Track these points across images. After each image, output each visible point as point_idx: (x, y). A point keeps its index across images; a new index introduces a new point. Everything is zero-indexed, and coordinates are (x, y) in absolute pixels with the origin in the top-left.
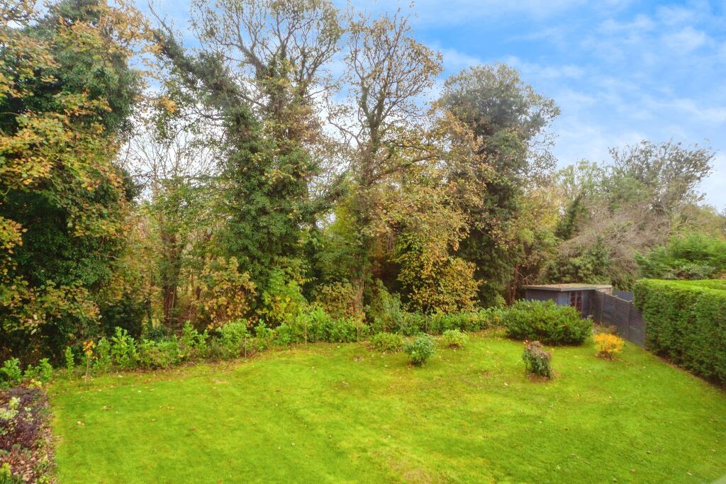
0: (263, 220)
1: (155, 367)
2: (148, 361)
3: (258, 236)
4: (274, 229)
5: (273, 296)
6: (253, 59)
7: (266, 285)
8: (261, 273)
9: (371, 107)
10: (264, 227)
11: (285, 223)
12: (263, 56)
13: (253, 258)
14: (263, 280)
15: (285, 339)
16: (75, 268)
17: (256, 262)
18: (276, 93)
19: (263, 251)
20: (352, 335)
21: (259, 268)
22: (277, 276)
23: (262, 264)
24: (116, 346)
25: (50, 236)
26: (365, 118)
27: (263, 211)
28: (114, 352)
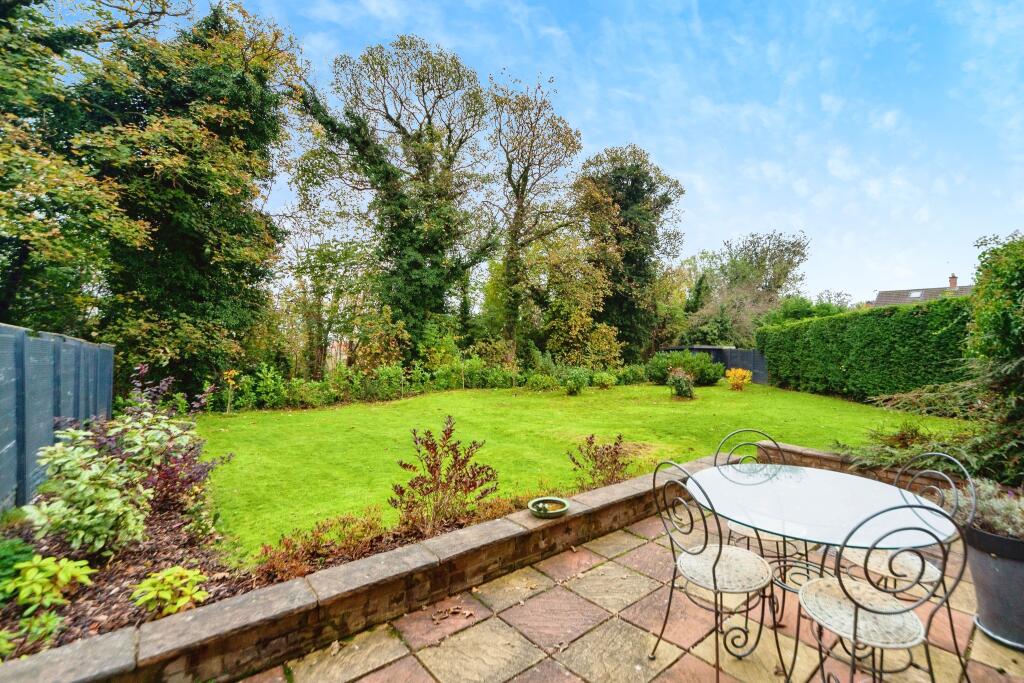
0: (415, 274)
1: (305, 405)
2: (297, 398)
3: (410, 289)
4: (426, 282)
5: (428, 348)
6: (402, 131)
7: (421, 337)
8: (414, 326)
9: (516, 177)
10: (418, 280)
11: (438, 276)
12: (413, 128)
13: (406, 311)
14: (417, 331)
15: (442, 383)
16: (213, 309)
17: (409, 315)
18: (423, 163)
19: (416, 305)
20: (508, 383)
21: (413, 321)
22: (431, 330)
23: (416, 317)
24: (261, 384)
25: (183, 272)
26: (511, 189)
27: (416, 265)
28: (258, 390)
